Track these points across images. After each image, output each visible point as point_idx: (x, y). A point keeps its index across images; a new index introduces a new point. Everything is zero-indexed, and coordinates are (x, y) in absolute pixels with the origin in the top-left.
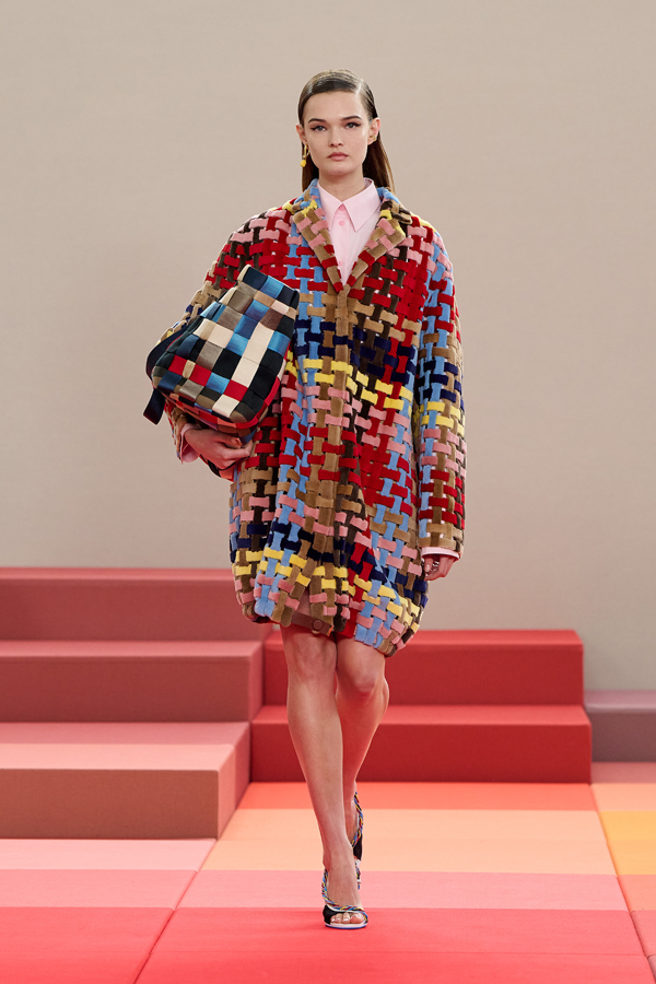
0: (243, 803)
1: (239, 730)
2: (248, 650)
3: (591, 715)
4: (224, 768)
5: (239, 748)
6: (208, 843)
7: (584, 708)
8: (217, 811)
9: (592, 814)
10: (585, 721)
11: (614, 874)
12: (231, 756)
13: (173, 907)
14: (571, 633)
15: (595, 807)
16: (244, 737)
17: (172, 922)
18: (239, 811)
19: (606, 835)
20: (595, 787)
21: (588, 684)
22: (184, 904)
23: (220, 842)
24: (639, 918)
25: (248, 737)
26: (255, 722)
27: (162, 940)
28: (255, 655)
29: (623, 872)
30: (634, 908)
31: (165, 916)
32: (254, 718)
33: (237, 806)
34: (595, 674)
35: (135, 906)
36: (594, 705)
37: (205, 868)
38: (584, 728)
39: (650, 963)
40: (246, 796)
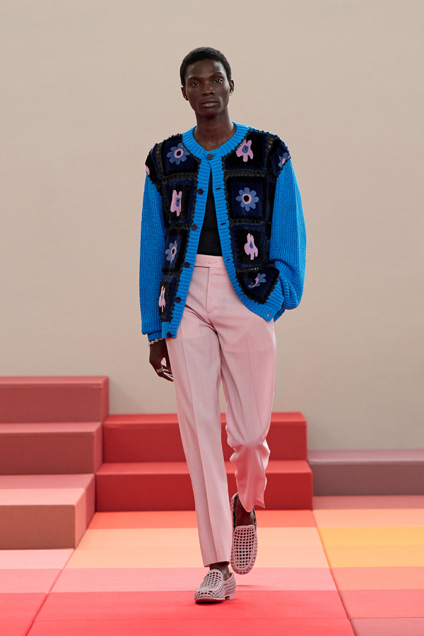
0: (91, 525)
1: (88, 479)
2: (93, 428)
3: (312, 467)
4: (79, 503)
5: (88, 490)
6: (69, 551)
7: (308, 462)
8: (74, 531)
9: (314, 529)
10: (308, 470)
11: (328, 567)
12: (83, 495)
13: (47, 592)
14: (299, 414)
15: (315, 525)
16: (91, 484)
17: (46, 602)
18: (89, 531)
19: (322, 543)
20: (315, 512)
21: (310, 446)
22: (53, 591)
23: (77, 551)
24: (344, 595)
25: (94, 482)
26: (98, 473)
27: (41, 613)
28: (97, 431)
29: (334, 566)
30: (341, 589)
31: (42, 598)
32: (97, 471)
33: (87, 527)
34: (314, 440)
35: (23, 592)
36: (314, 460)
37: (67, 567)
38: (307, 475)
39: (352, 624)
40: (93, 521)
